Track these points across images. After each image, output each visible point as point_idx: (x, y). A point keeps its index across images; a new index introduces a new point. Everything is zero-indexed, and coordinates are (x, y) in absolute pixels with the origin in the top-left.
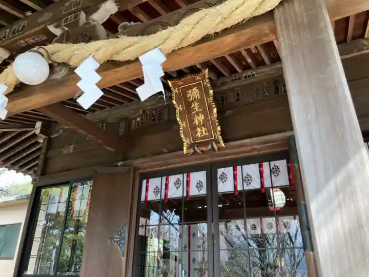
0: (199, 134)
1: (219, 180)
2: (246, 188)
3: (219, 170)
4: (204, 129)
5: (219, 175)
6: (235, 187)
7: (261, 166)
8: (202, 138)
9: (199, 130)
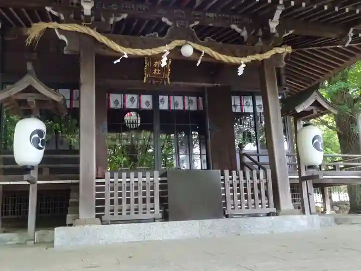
0: (155, 72)
1: (160, 102)
2: (176, 109)
3: (160, 96)
4: (159, 71)
5: (160, 99)
6: (169, 107)
7: (184, 98)
8: (155, 75)
9: (156, 70)
